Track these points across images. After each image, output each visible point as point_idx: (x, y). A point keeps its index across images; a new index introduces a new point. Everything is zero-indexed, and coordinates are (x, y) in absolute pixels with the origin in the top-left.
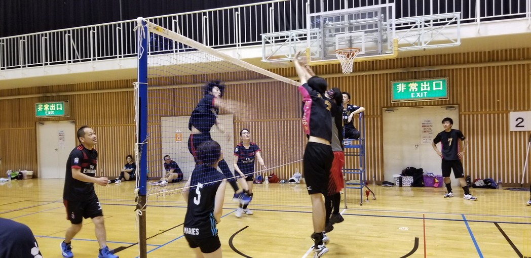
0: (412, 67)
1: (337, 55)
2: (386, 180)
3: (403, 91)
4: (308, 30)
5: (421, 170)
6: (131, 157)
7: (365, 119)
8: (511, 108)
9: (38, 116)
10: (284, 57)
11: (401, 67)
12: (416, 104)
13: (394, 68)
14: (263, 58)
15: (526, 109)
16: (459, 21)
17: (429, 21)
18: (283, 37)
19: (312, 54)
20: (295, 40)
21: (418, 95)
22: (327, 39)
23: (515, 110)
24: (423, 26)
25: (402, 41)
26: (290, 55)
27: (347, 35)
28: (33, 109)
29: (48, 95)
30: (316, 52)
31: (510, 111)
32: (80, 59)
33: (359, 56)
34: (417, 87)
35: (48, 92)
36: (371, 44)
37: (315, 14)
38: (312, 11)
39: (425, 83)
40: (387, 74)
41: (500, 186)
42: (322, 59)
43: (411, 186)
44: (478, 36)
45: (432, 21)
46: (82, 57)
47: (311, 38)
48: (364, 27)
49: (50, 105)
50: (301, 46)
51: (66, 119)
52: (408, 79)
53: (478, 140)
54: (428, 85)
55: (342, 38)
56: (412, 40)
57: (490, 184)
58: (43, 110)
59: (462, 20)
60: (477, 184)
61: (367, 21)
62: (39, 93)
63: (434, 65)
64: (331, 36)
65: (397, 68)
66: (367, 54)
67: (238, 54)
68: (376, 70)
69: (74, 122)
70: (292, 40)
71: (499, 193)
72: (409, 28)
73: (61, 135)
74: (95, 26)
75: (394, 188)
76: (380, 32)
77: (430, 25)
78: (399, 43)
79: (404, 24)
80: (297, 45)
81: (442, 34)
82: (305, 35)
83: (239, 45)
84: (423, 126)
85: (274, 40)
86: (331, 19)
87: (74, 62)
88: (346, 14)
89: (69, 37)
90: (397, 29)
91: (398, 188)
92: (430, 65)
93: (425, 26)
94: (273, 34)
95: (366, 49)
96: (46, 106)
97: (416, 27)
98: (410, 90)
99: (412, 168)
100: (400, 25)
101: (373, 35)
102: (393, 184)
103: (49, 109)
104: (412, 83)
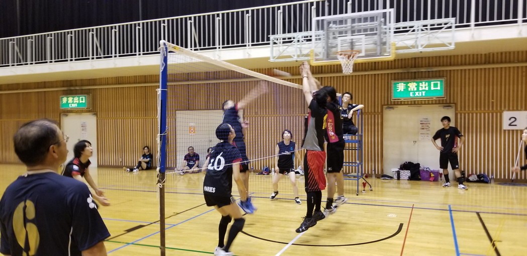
0: (412, 67)
1: (339, 57)
2: (385, 174)
3: (402, 90)
4: (313, 33)
5: (418, 165)
6: (148, 147)
7: (363, 116)
8: (505, 107)
9: (62, 108)
10: (290, 57)
11: (402, 68)
12: (415, 103)
13: (395, 68)
14: (271, 58)
15: (519, 108)
16: (454, 25)
17: (426, 26)
18: (290, 38)
19: (316, 55)
20: (300, 41)
21: (417, 94)
22: (330, 41)
23: (509, 110)
24: (420, 30)
25: (400, 44)
26: (296, 56)
27: (349, 37)
28: (57, 101)
29: (72, 88)
30: (320, 53)
31: (504, 111)
32: (102, 56)
33: (359, 57)
34: (416, 86)
35: (72, 86)
36: (372, 46)
37: (320, 18)
38: (318, 15)
39: (424, 83)
40: (388, 74)
41: (492, 181)
42: (325, 60)
43: (408, 180)
44: (472, 40)
45: (429, 25)
46: (104, 54)
47: (316, 39)
48: (365, 30)
49: (73, 97)
50: (306, 47)
51: (88, 111)
52: (408, 79)
53: (472, 137)
54: (427, 85)
55: (345, 41)
56: (410, 43)
57: (482, 179)
58: (67, 102)
59: (458, 24)
60: (471, 178)
61: (369, 24)
62: (63, 86)
63: (432, 66)
64: (335, 38)
65: (398, 68)
66: (367, 56)
67: (248, 53)
68: (378, 69)
69: (96, 114)
70: (298, 41)
71: (492, 187)
72: (407, 31)
73: (84, 127)
74: (117, 25)
75: (392, 181)
76: (380, 35)
77: (427, 29)
78: (397, 46)
79: (403, 28)
80: (303, 46)
81: (438, 38)
82: (311, 37)
83: (249, 45)
84: (421, 124)
85: (282, 41)
86: (335, 22)
87: (97, 58)
88: (349, 18)
89: (93, 35)
90: (395, 32)
91: (395, 181)
92: (429, 66)
93: (422, 30)
94: (280, 35)
95: (366, 51)
96: (70, 99)
97: (414, 31)
98: (409, 89)
99: (410, 163)
100: (399, 28)
101: (373, 38)
102: (391, 178)
103: (73, 102)
104: (411, 82)
